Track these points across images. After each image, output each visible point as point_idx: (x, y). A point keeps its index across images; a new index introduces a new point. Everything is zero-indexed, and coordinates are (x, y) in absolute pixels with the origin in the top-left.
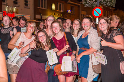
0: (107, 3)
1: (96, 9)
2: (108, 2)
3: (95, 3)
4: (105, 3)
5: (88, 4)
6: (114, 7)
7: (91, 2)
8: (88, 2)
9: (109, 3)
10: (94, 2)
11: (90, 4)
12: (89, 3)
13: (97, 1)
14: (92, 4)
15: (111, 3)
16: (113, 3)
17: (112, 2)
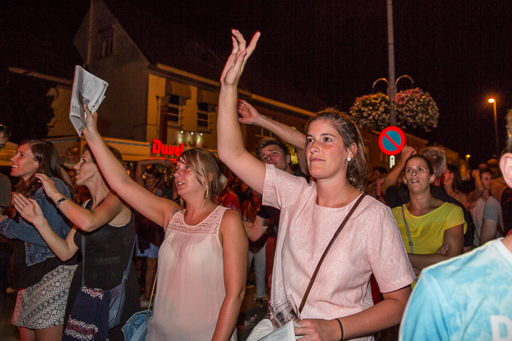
0: (417, 115)
1: (389, 133)
2: (417, 112)
3: (384, 115)
4: (411, 117)
5: (366, 118)
6: (435, 126)
7: (374, 114)
8: (365, 114)
9: (422, 118)
10: (383, 113)
11: (371, 117)
12: (369, 115)
13: (389, 113)
14: (376, 118)
15: (427, 117)
16: (431, 116)
17: (429, 114)
